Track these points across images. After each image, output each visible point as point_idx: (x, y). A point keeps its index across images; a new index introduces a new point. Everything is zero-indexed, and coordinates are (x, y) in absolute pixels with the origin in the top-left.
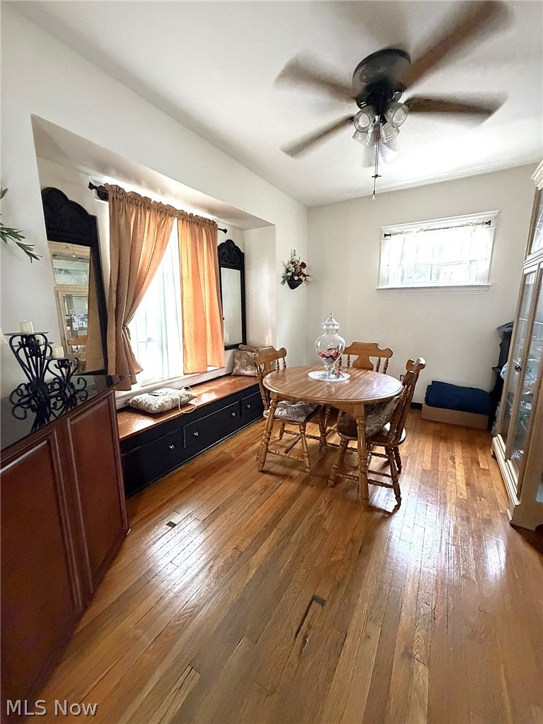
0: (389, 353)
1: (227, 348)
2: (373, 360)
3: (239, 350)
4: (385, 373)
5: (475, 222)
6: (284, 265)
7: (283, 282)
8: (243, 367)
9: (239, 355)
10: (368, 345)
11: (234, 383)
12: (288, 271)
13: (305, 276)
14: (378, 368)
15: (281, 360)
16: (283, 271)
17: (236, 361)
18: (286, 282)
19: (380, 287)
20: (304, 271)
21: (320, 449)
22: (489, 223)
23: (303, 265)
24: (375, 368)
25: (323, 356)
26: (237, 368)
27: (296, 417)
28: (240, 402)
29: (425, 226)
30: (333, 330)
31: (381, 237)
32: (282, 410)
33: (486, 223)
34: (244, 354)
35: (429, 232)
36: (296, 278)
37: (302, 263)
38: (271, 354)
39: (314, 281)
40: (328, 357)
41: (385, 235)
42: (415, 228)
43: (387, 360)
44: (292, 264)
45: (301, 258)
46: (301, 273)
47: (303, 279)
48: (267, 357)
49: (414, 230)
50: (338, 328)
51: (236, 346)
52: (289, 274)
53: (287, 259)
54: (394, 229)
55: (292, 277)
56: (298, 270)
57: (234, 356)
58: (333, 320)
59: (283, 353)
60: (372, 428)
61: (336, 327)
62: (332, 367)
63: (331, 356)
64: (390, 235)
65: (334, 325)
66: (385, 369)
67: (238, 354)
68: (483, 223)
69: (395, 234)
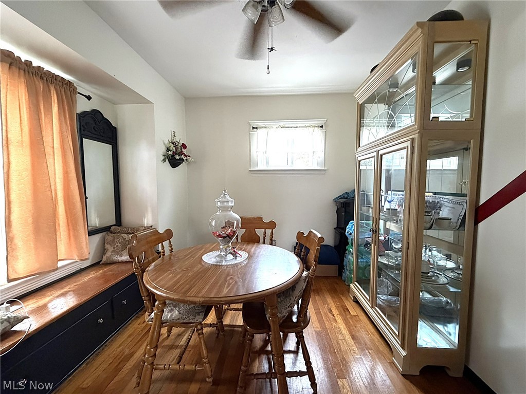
0: (272, 225)
1: (91, 233)
2: (260, 232)
3: (111, 232)
4: (271, 245)
5: (314, 125)
6: (164, 144)
7: (164, 160)
8: (116, 252)
9: (112, 238)
10: (254, 218)
11: (104, 275)
12: (168, 150)
13: (185, 155)
14: (264, 239)
15: (166, 243)
16: (164, 150)
17: (107, 246)
18: (167, 160)
19: (251, 169)
20: (184, 151)
21: (217, 337)
22: (321, 127)
23: (184, 146)
24: (262, 241)
25: (220, 236)
26: (108, 254)
27: (191, 317)
28: (112, 301)
29: (282, 124)
30: (228, 207)
31: (250, 129)
32: (172, 310)
33: (320, 127)
34: (118, 237)
35: (284, 128)
36: (177, 157)
37: (183, 144)
38: (154, 238)
39: (195, 162)
40: (224, 237)
41: (253, 128)
42: (275, 124)
43: (272, 232)
44: (173, 144)
45: (181, 139)
46: (181, 153)
47: (185, 159)
48: (148, 243)
49: (275, 127)
50: (233, 205)
51: (106, 229)
52: (170, 153)
53: (167, 138)
54: (260, 124)
55: (173, 156)
56: (179, 150)
57: (103, 242)
58: (227, 197)
59: (169, 234)
60: (284, 314)
61: (230, 204)
62: (229, 247)
63: (228, 236)
64: (257, 128)
65: (228, 202)
66: (271, 239)
67: (110, 237)
68: (318, 126)
69: (261, 128)
